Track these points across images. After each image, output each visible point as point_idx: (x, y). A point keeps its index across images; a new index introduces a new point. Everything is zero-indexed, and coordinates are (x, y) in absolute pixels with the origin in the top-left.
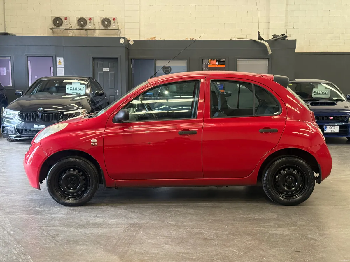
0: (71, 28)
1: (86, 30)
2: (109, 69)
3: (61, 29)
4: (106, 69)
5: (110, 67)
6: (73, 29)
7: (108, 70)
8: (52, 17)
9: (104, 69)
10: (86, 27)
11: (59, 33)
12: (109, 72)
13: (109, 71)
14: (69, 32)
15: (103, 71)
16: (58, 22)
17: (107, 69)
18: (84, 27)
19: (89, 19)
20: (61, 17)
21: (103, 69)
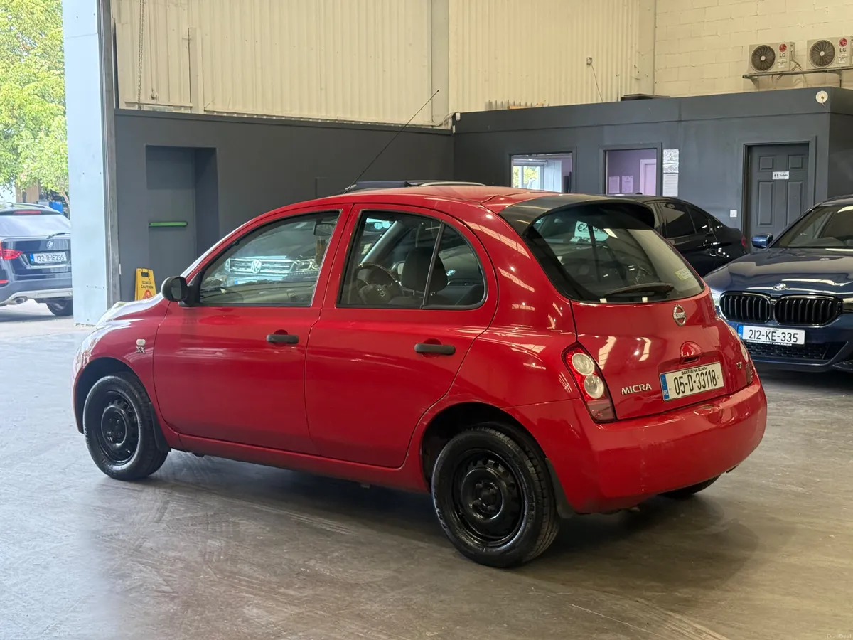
0: (797, 70)
1: (837, 71)
2: (787, 173)
3: (773, 75)
4: (779, 173)
5: (792, 168)
6: (803, 73)
7: (786, 175)
8: (751, 46)
9: (776, 173)
10: (833, 65)
11: (769, 83)
12: (788, 181)
13: (787, 178)
14: (797, 80)
15: (774, 178)
16: (763, 57)
17: (782, 173)
18: (826, 65)
19: (841, 43)
20: (771, 44)
21: (774, 173)
